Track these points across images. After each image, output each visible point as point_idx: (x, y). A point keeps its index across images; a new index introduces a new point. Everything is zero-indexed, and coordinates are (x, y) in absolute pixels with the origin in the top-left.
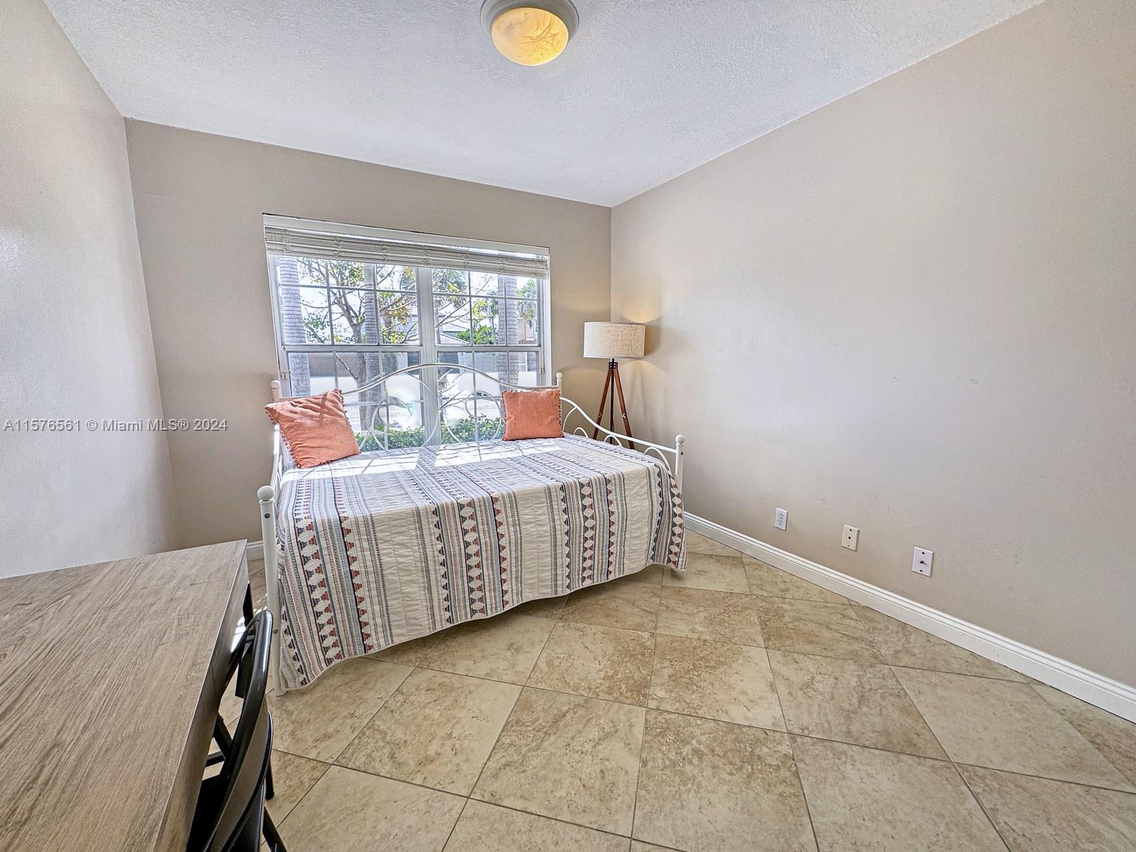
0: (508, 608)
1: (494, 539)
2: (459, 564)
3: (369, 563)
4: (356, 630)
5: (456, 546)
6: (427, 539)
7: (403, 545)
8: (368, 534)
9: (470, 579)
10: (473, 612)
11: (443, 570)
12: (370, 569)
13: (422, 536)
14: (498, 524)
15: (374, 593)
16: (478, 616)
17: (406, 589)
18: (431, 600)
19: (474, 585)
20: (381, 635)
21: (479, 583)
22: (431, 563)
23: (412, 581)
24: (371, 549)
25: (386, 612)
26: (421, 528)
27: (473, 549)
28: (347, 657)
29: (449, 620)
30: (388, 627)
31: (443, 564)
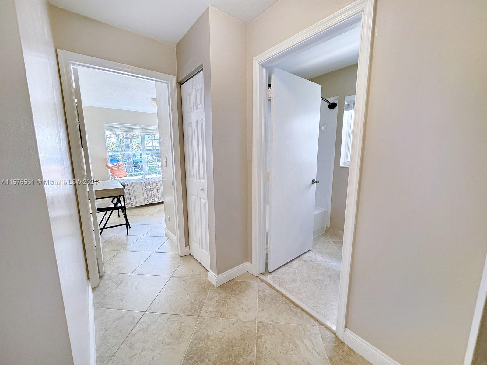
0: (160, 202)
1: (156, 188)
2: (150, 192)
3: (132, 191)
4: (130, 202)
5: (149, 189)
6: (143, 187)
7: (139, 188)
8: (132, 186)
9: (152, 195)
10: (153, 201)
11: (146, 193)
12: (133, 192)
13: (142, 187)
14: (157, 186)
15: (133, 196)
16: (154, 202)
17: (139, 196)
18: (144, 198)
19: (153, 196)
20: (135, 204)
21: (154, 196)
22: (144, 191)
23: (140, 194)
24: (132, 188)
25: (136, 200)
26: (142, 185)
27: (152, 190)
28: (129, 207)
29: (148, 202)
30: (136, 202)
31: (146, 192)
